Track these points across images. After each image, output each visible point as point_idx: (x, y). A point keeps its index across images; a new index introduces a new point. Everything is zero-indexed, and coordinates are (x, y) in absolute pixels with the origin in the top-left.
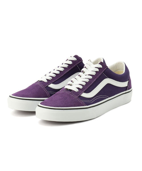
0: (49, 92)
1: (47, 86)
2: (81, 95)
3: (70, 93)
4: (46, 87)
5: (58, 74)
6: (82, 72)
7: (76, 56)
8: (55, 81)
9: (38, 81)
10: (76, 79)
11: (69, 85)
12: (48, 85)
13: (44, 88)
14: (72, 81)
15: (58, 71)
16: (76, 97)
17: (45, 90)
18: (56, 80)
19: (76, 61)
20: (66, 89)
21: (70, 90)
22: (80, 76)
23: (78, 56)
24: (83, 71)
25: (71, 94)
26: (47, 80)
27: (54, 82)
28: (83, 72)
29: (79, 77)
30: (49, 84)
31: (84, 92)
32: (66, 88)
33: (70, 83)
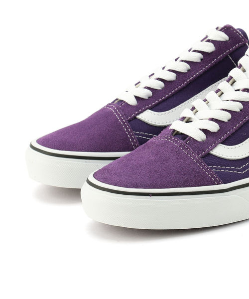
0: (137, 134)
1: (135, 118)
2: (211, 152)
3: (181, 146)
4: (129, 121)
5: (170, 82)
6: (228, 81)
7: (227, 29)
8: (160, 103)
9: (114, 101)
10: (205, 100)
11: (183, 119)
12: (138, 114)
13: (124, 123)
14: (193, 109)
15: (173, 71)
16: (195, 157)
17: (127, 129)
18: (164, 101)
19: (225, 42)
20: (172, 133)
21: (184, 136)
22: (219, 93)
23: (232, 27)
24: (231, 78)
25: (184, 148)
26: (137, 98)
27: (157, 105)
28: (231, 81)
29: (216, 95)
30: (141, 112)
31: (224, 143)
32: (174, 130)
33: (187, 113)
